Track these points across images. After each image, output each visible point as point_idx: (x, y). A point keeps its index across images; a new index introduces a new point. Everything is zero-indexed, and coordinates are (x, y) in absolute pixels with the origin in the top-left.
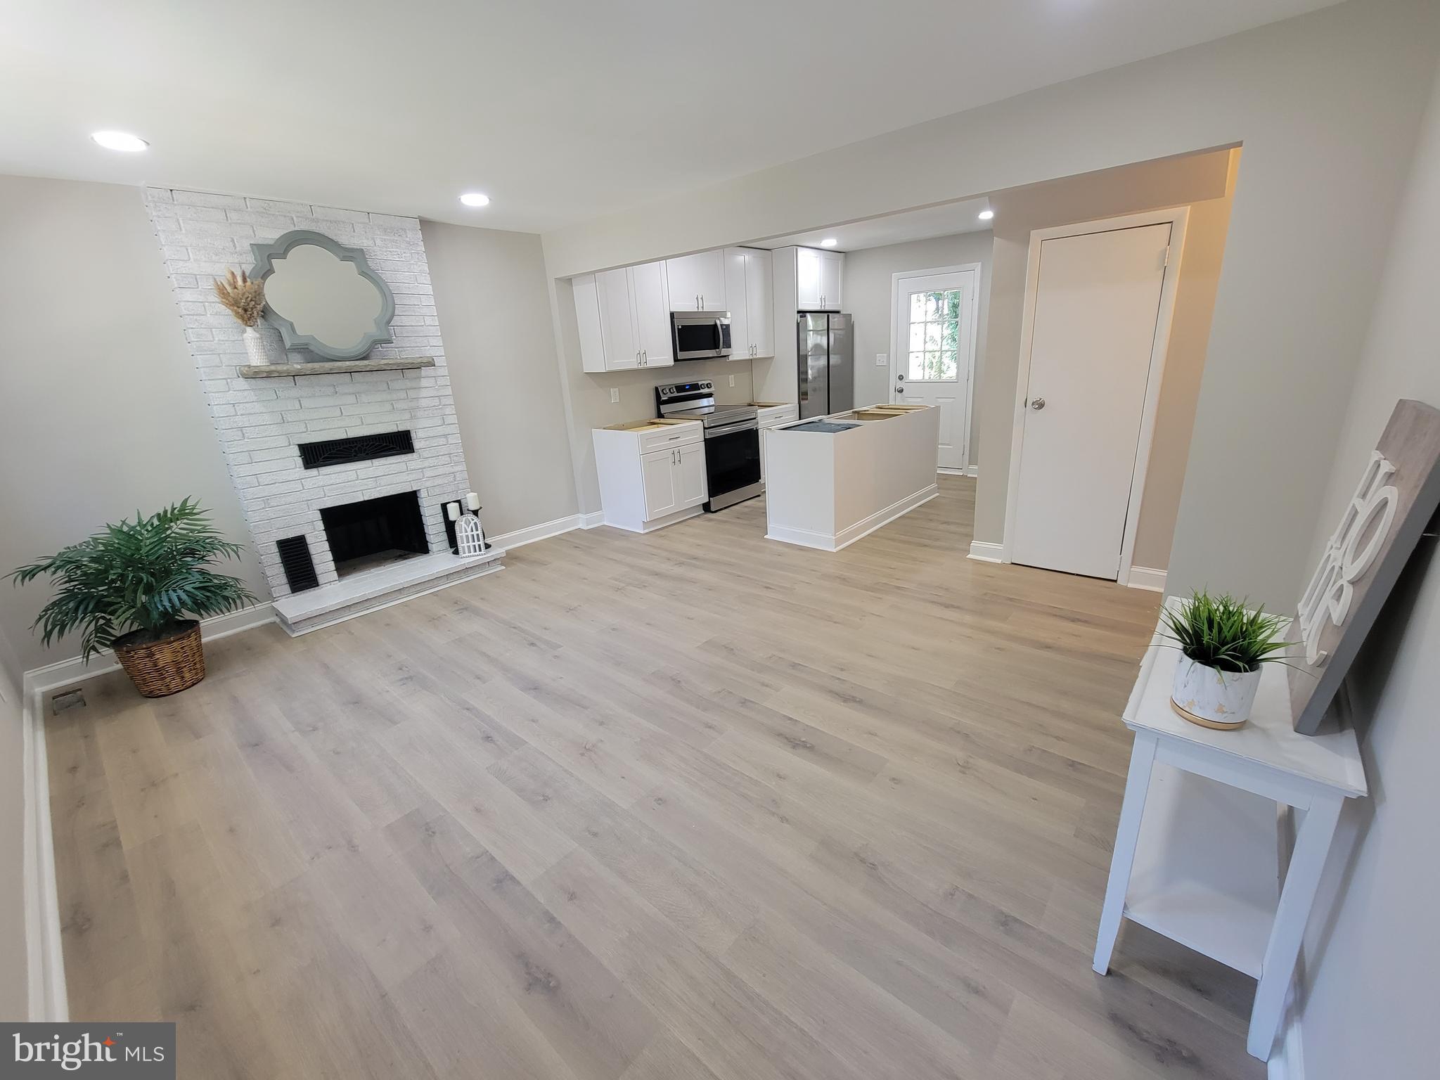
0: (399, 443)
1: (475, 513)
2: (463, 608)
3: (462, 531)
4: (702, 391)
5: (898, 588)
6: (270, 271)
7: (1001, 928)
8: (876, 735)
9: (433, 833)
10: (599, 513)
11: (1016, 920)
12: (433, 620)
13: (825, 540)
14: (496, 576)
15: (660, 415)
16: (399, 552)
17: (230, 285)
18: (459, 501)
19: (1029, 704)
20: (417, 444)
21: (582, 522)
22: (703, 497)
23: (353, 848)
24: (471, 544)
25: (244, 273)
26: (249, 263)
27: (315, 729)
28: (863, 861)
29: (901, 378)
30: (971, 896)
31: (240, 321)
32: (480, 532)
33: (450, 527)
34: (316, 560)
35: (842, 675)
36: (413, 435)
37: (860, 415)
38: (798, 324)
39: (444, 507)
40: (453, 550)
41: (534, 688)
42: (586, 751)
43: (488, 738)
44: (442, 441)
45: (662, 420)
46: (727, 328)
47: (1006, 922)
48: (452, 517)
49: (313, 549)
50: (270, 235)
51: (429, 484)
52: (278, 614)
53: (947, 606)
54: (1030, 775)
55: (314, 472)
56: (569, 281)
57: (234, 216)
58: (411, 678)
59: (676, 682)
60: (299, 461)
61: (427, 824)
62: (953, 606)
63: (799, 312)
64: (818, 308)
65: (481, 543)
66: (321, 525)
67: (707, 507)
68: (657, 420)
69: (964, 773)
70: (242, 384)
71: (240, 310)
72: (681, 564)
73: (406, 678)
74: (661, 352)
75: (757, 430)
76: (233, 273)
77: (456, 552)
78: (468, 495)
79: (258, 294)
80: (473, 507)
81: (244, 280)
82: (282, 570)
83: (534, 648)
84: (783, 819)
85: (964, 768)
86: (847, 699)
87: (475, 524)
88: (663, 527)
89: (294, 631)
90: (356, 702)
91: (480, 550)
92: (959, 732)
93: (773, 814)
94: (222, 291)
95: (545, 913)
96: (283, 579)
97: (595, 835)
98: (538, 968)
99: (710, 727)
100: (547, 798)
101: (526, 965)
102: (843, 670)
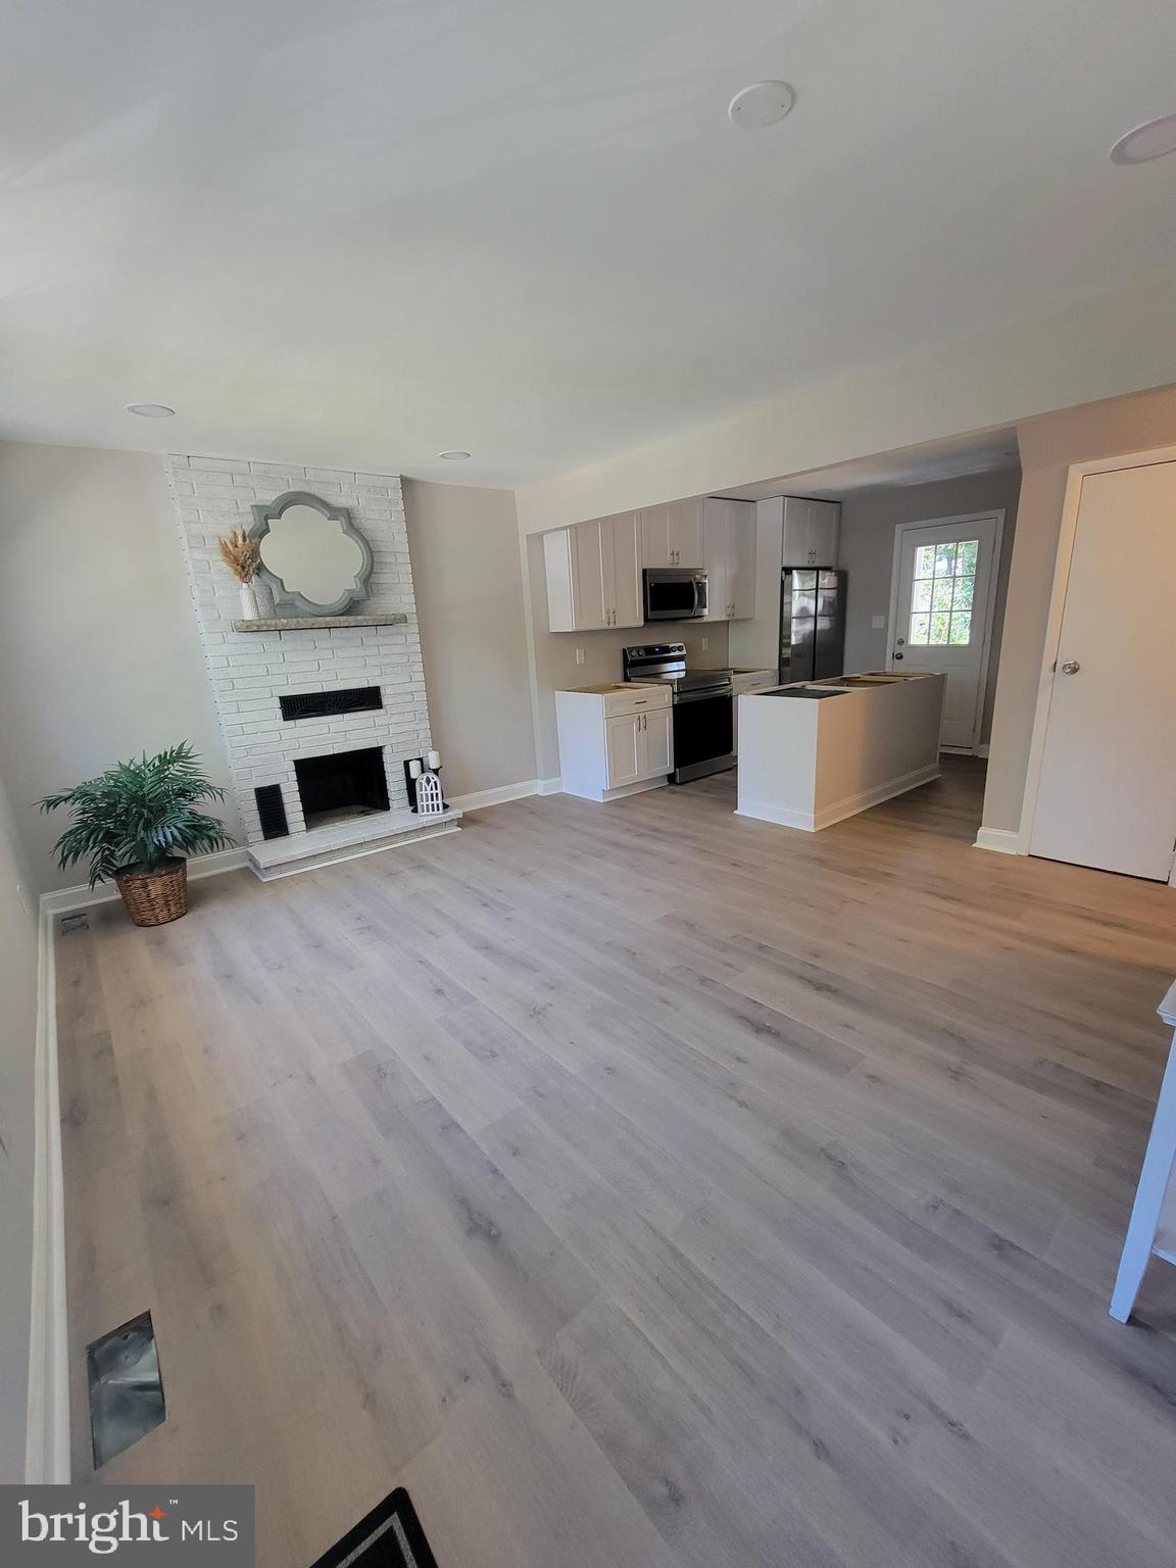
0: (367, 699)
1: (436, 771)
2: (420, 866)
3: (423, 791)
4: (672, 654)
5: (887, 874)
6: (267, 531)
7: (996, 1252)
8: (852, 1028)
9: (385, 1074)
10: (558, 779)
11: (1012, 1246)
12: (391, 875)
13: (803, 819)
14: (452, 837)
15: (627, 679)
16: (361, 808)
17: (232, 544)
18: (421, 760)
19: (1045, 1013)
20: (385, 701)
21: (540, 788)
22: (668, 766)
23: (310, 1079)
24: (430, 803)
25: (244, 532)
26: (249, 523)
27: (280, 967)
28: (830, 1158)
29: (900, 642)
30: (958, 1212)
31: (237, 578)
32: (439, 791)
33: (411, 784)
34: (288, 808)
35: (817, 962)
36: (382, 691)
37: (850, 682)
38: (782, 582)
39: (407, 764)
40: (412, 808)
41: (486, 947)
42: (536, 1013)
43: (439, 991)
44: (410, 698)
45: (628, 684)
46: (702, 588)
47: (1000, 1246)
48: (413, 776)
49: (286, 799)
50: (269, 497)
51: (393, 741)
52: (252, 860)
54: (1040, 1091)
55: (291, 723)
56: (540, 536)
57: (238, 479)
58: (369, 928)
59: (631, 954)
60: (279, 713)
61: (379, 1065)
63: (783, 569)
64: (806, 565)
65: (440, 802)
66: (293, 776)
67: (671, 778)
68: (623, 684)
69: (956, 1079)
70: (235, 637)
71: (239, 567)
72: (641, 835)
73: (365, 928)
74: (632, 612)
75: (731, 697)
76: (235, 533)
77: (415, 811)
78: (430, 754)
79: (255, 553)
80: (434, 766)
81: (244, 540)
82: (258, 816)
83: (487, 909)
84: (742, 1104)
85: (957, 1074)
86: (820, 987)
87: (435, 783)
88: (625, 797)
89: (264, 876)
90: (317, 945)
91: (438, 810)
92: (952, 1035)
93: (731, 1097)
94: (224, 547)
95: (489, 1163)
96: (259, 826)
97: (541, 1095)
98: (479, 1214)
99: (665, 1002)
100: (494, 1055)
101: (469, 1210)
102: (816, 956)
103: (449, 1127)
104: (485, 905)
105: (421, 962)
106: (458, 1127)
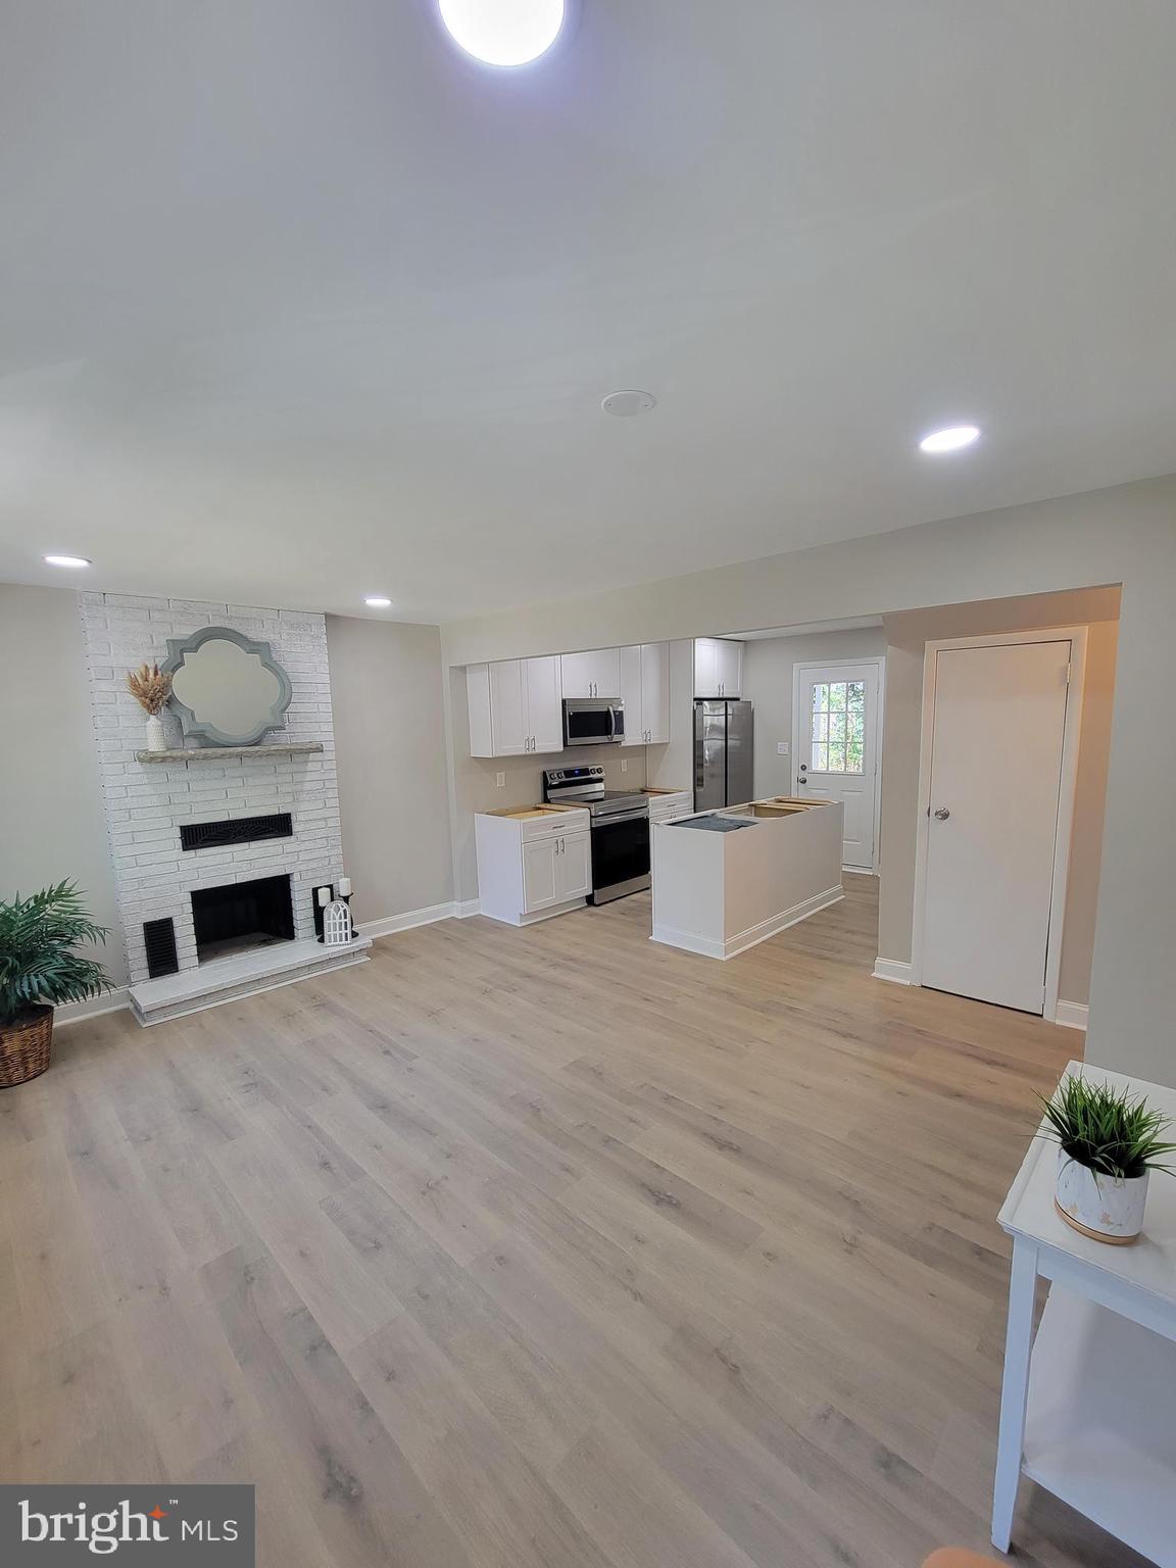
0: (278, 826)
1: (346, 899)
2: (322, 1005)
3: (332, 918)
4: (591, 776)
6: (181, 664)
8: (752, 1194)
9: (252, 1279)
10: (476, 901)
12: (289, 1016)
13: (715, 947)
14: (359, 968)
15: (546, 800)
16: (265, 936)
17: (142, 677)
18: (331, 887)
20: (296, 827)
21: (457, 910)
22: (587, 888)
23: (164, 1289)
24: (338, 932)
25: (156, 666)
26: (162, 657)
27: (149, 1139)
28: (725, 1361)
29: (804, 768)
30: (847, 1421)
31: (145, 710)
32: (348, 920)
33: (319, 913)
34: (179, 943)
35: (721, 1115)
36: (293, 818)
37: (758, 810)
38: (694, 712)
39: (315, 891)
40: (319, 937)
41: (383, 1106)
42: (428, 1189)
43: (326, 1165)
44: (322, 824)
45: (548, 806)
46: (620, 716)
48: (321, 904)
49: (177, 933)
50: (186, 631)
51: (301, 868)
53: (845, 1036)
54: (929, 1263)
55: (191, 853)
56: (463, 669)
57: (156, 615)
58: (256, 1084)
59: (535, 1110)
60: (179, 843)
61: (247, 1267)
62: (852, 1036)
63: (695, 699)
64: (715, 696)
65: (349, 932)
66: (189, 908)
67: (590, 900)
68: (543, 806)
69: (850, 1253)
70: (137, 767)
71: (147, 700)
72: (555, 965)
73: (251, 1084)
74: (551, 738)
75: (648, 819)
76: (146, 667)
77: (322, 940)
78: (340, 880)
79: (167, 686)
80: (343, 894)
81: (156, 674)
82: (145, 953)
83: (389, 1057)
84: (637, 1296)
85: (851, 1247)
86: (724, 1147)
87: (345, 911)
88: (544, 921)
89: (145, 1021)
90: (195, 1109)
91: (347, 940)
92: (847, 1198)
93: (626, 1288)
94: (134, 684)
95: (360, 1394)
96: (144, 963)
97: (426, 1297)
98: (341, 1468)
99: (567, 1170)
100: (378, 1246)
101: (329, 1462)
102: (721, 1108)
103: (319, 1347)
104: (387, 1053)
105: (309, 1127)
106: (329, 1346)
